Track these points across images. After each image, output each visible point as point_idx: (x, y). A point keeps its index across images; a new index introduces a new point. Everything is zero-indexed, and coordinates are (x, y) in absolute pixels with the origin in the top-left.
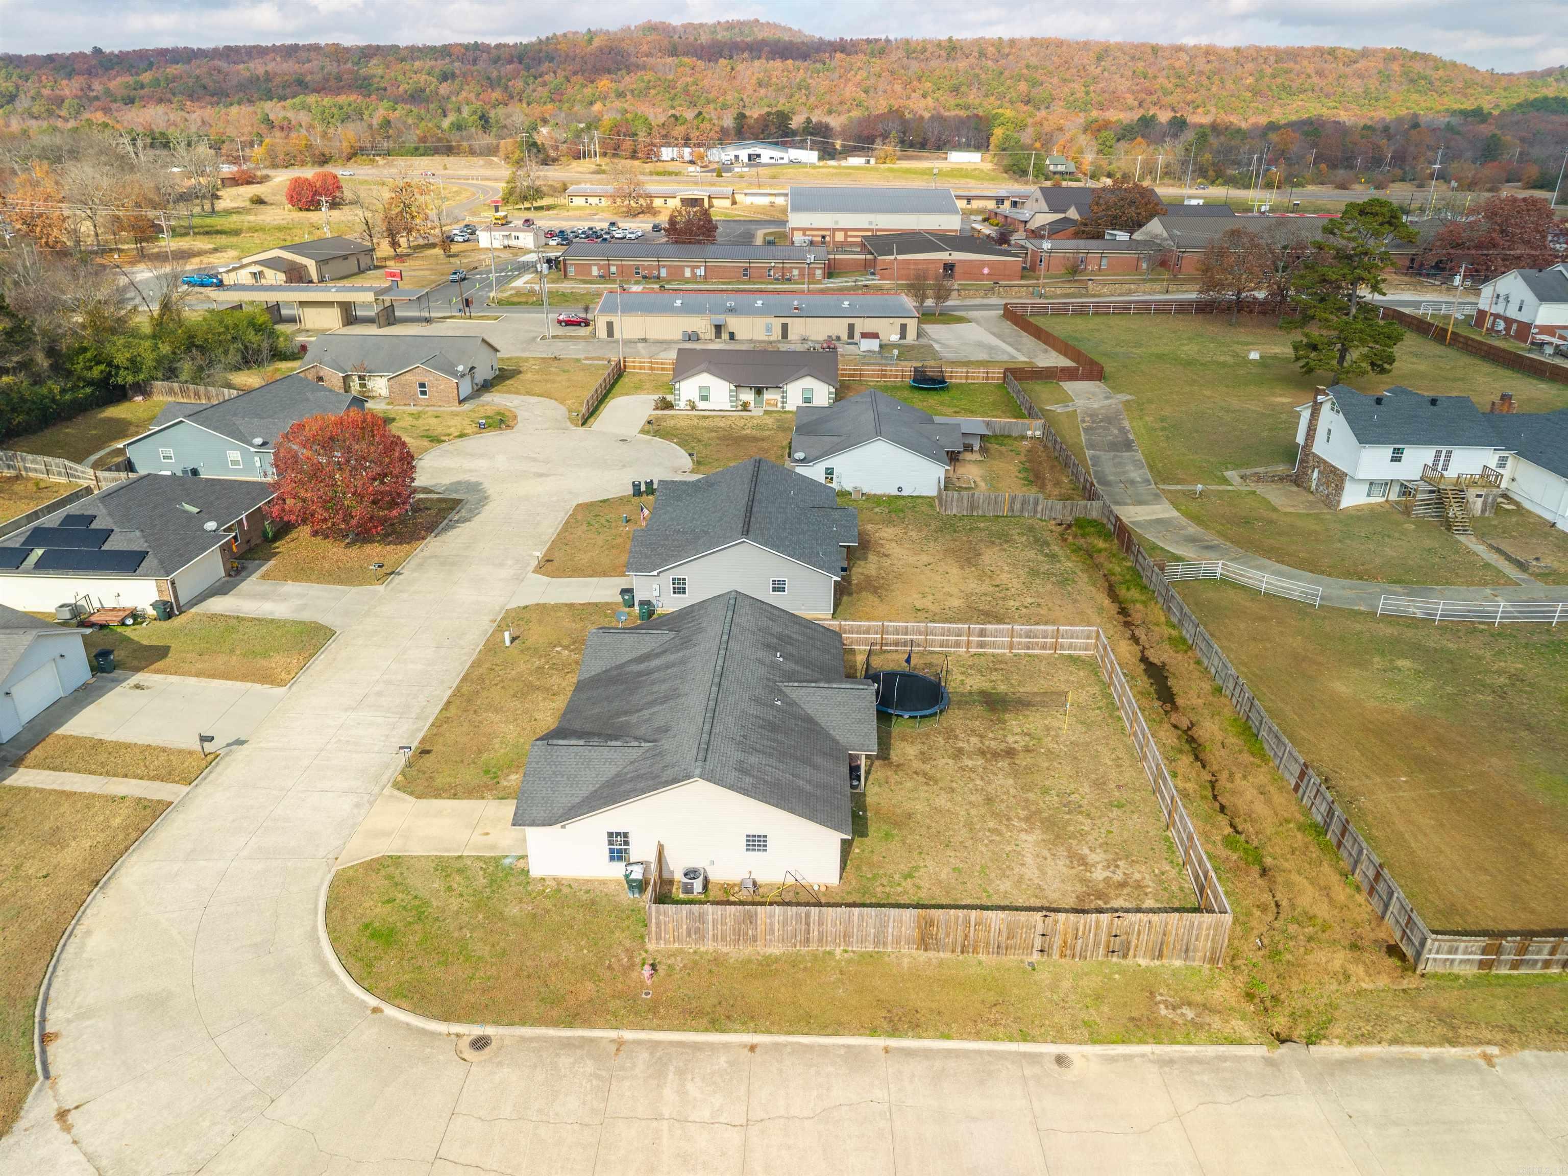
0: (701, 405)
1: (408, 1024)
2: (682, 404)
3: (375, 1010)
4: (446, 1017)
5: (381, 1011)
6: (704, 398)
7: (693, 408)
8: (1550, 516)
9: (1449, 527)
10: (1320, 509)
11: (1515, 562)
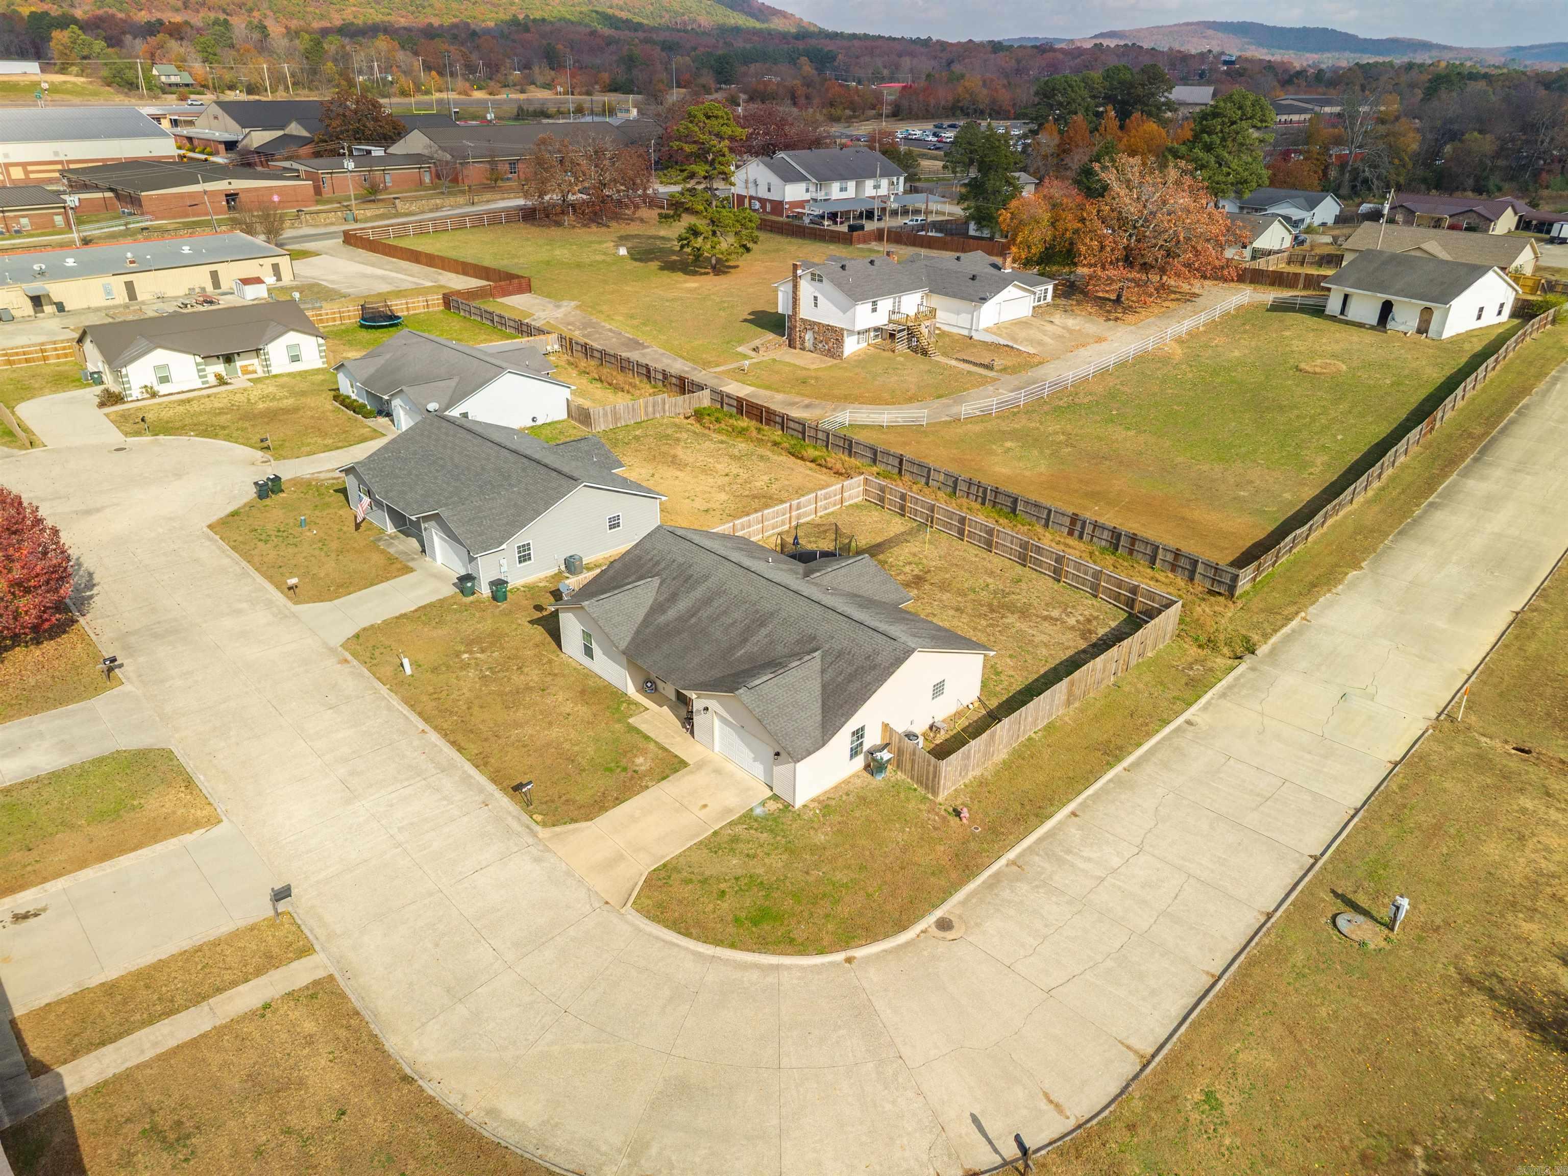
0: (163, 389)
1: (885, 951)
2: (135, 392)
3: (849, 960)
4: (902, 927)
5: (854, 958)
6: (164, 380)
7: (154, 395)
8: (966, 333)
9: (925, 353)
10: (831, 362)
11: (981, 365)
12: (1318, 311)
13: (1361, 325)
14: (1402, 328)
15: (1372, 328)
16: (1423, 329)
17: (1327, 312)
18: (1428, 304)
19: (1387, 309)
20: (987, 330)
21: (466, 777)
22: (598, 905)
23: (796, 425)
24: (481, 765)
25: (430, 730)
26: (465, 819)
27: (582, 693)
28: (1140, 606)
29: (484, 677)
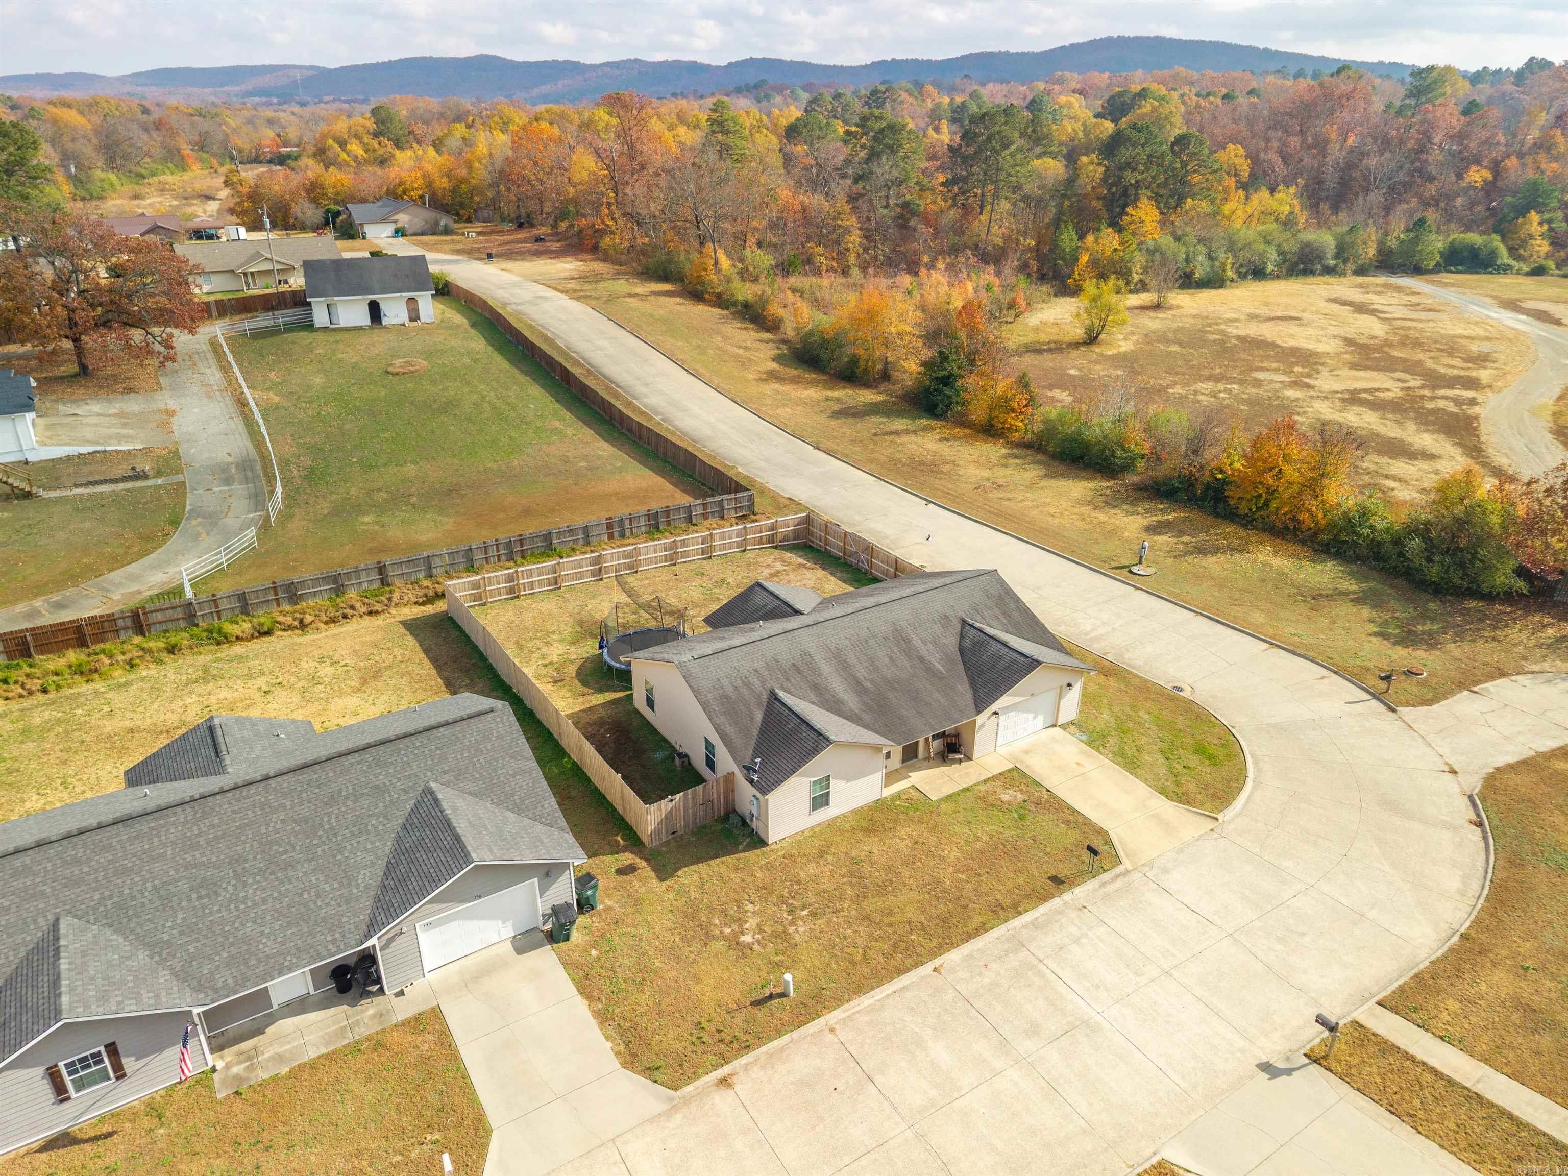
8: (12, 458)
9: (26, 495)
11: (125, 479)
12: (308, 326)
14: (396, 321)
15: (371, 328)
16: (415, 318)
17: (318, 326)
18: (410, 295)
19: (375, 309)
21: (1034, 925)
22: (1215, 835)
23: (169, 613)
24: (1016, 910)
25: (937, 962)
26: (1111, 923)
27: (870, 831)
28: (780, 537)
29: (813, 914)
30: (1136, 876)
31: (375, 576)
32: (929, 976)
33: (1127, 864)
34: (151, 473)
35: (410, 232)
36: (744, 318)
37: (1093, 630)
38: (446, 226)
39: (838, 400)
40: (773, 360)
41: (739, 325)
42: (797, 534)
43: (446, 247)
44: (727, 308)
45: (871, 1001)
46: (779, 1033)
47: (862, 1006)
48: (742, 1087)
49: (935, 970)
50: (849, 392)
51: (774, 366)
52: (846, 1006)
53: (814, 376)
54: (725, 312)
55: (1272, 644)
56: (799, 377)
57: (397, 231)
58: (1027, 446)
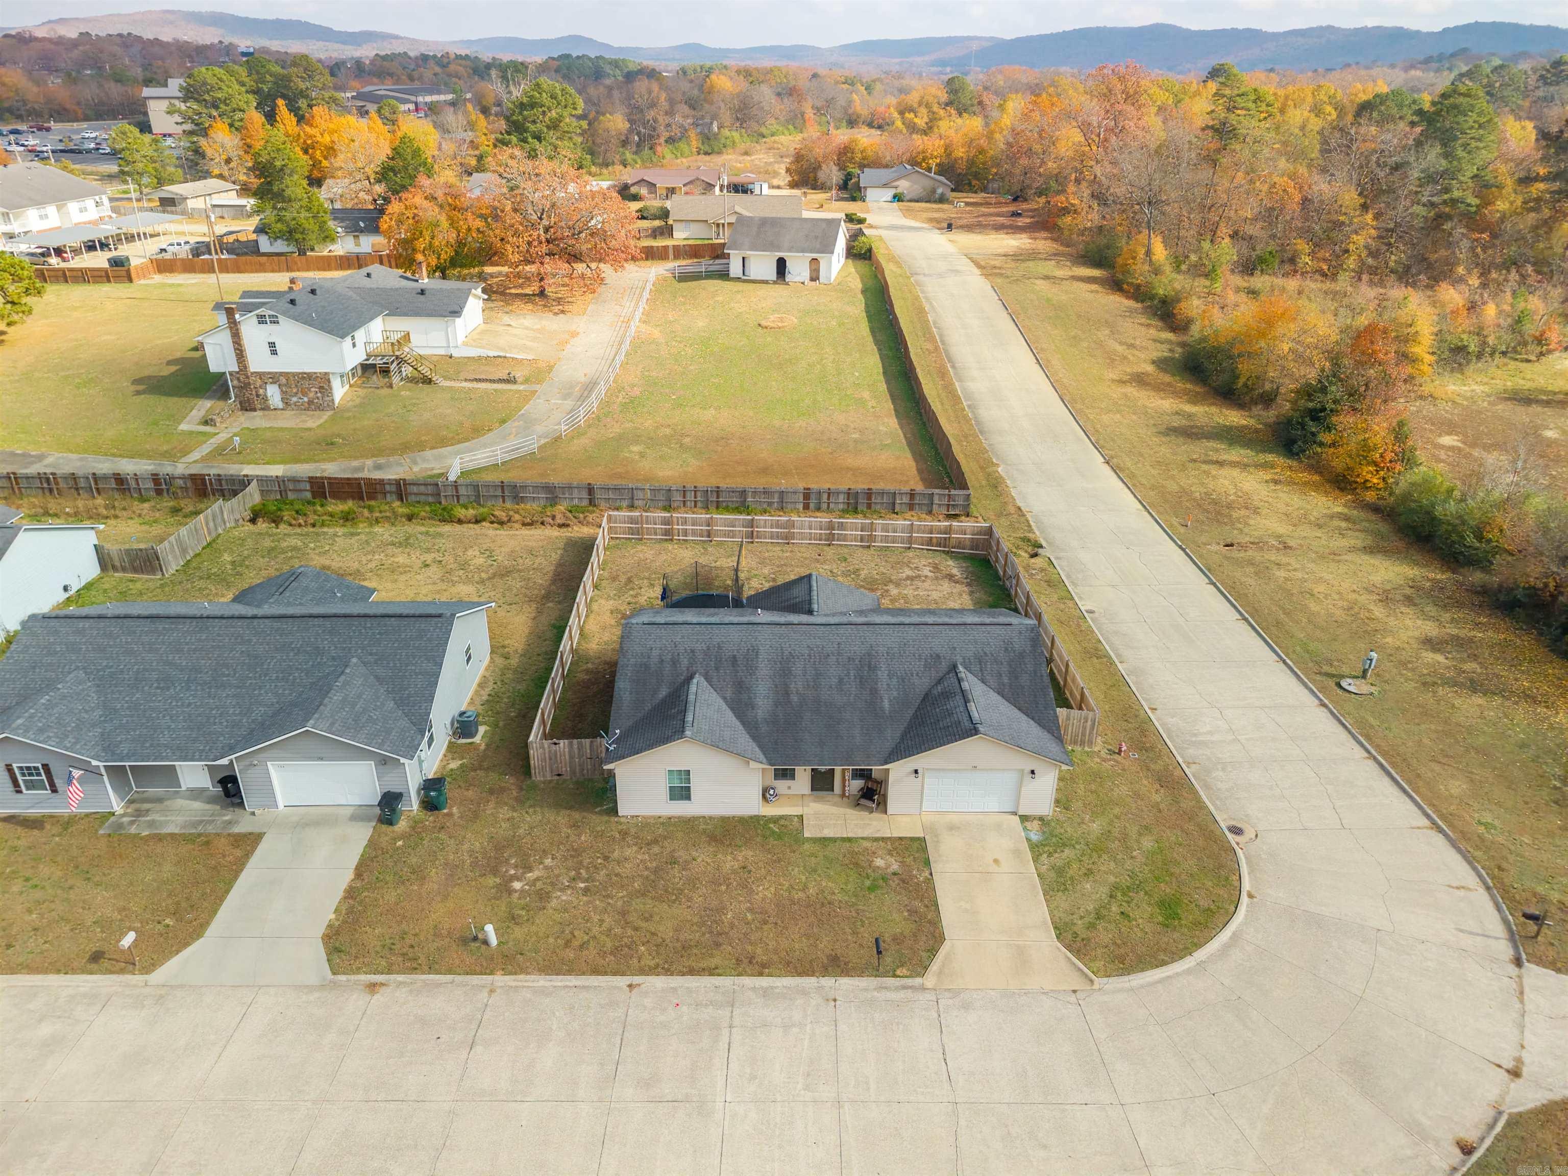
1: (1250, 873)
3: (1250, 896)
5: (1250, 891)
8: (442, 352)
9: (428, 381)
10: (327, 414)
11: (500, 381)
12: (724, 275)
13: (765, 282)
14: (798, 279)
15: (775, 282)
16: (815, 278)
17: (732, 275)
18: (815, 255)
19: (781, 265)
20: (465, 344)
21: (766, 993)
22: (1073, 998)
23: (422, 488)
24: (762, 969)
25: (637, 979)
26: (843, 1027)
27: (716, 841)
28: (953, 542)
29: (586, 891)
30: (930, 996)
31: (585, 495)
32: (619, 988)
33: (929, 980)
34: (520, 380)
35: (908, 198)
36: (1155, 314)
37: (1210, 733)
38: (942, 195)
39: (1190, 416)
40: (1153, 362)
41: (1143, 320)
42: (975, 545)
43: (925, 215)
44: (1142, 302)
45: (548, 984)
46: (450, 972)
47: (535, 984)
48: (379, 998)
49: (630, 986)
50: (1214, 409)
51: (1150, 368)
52: (522, 977)
53: (1189, 386)
54: (1139, 305)
55: (1434, 823)
56: (1169, 385)
57: (894, 197)
58: (1375, 509)
